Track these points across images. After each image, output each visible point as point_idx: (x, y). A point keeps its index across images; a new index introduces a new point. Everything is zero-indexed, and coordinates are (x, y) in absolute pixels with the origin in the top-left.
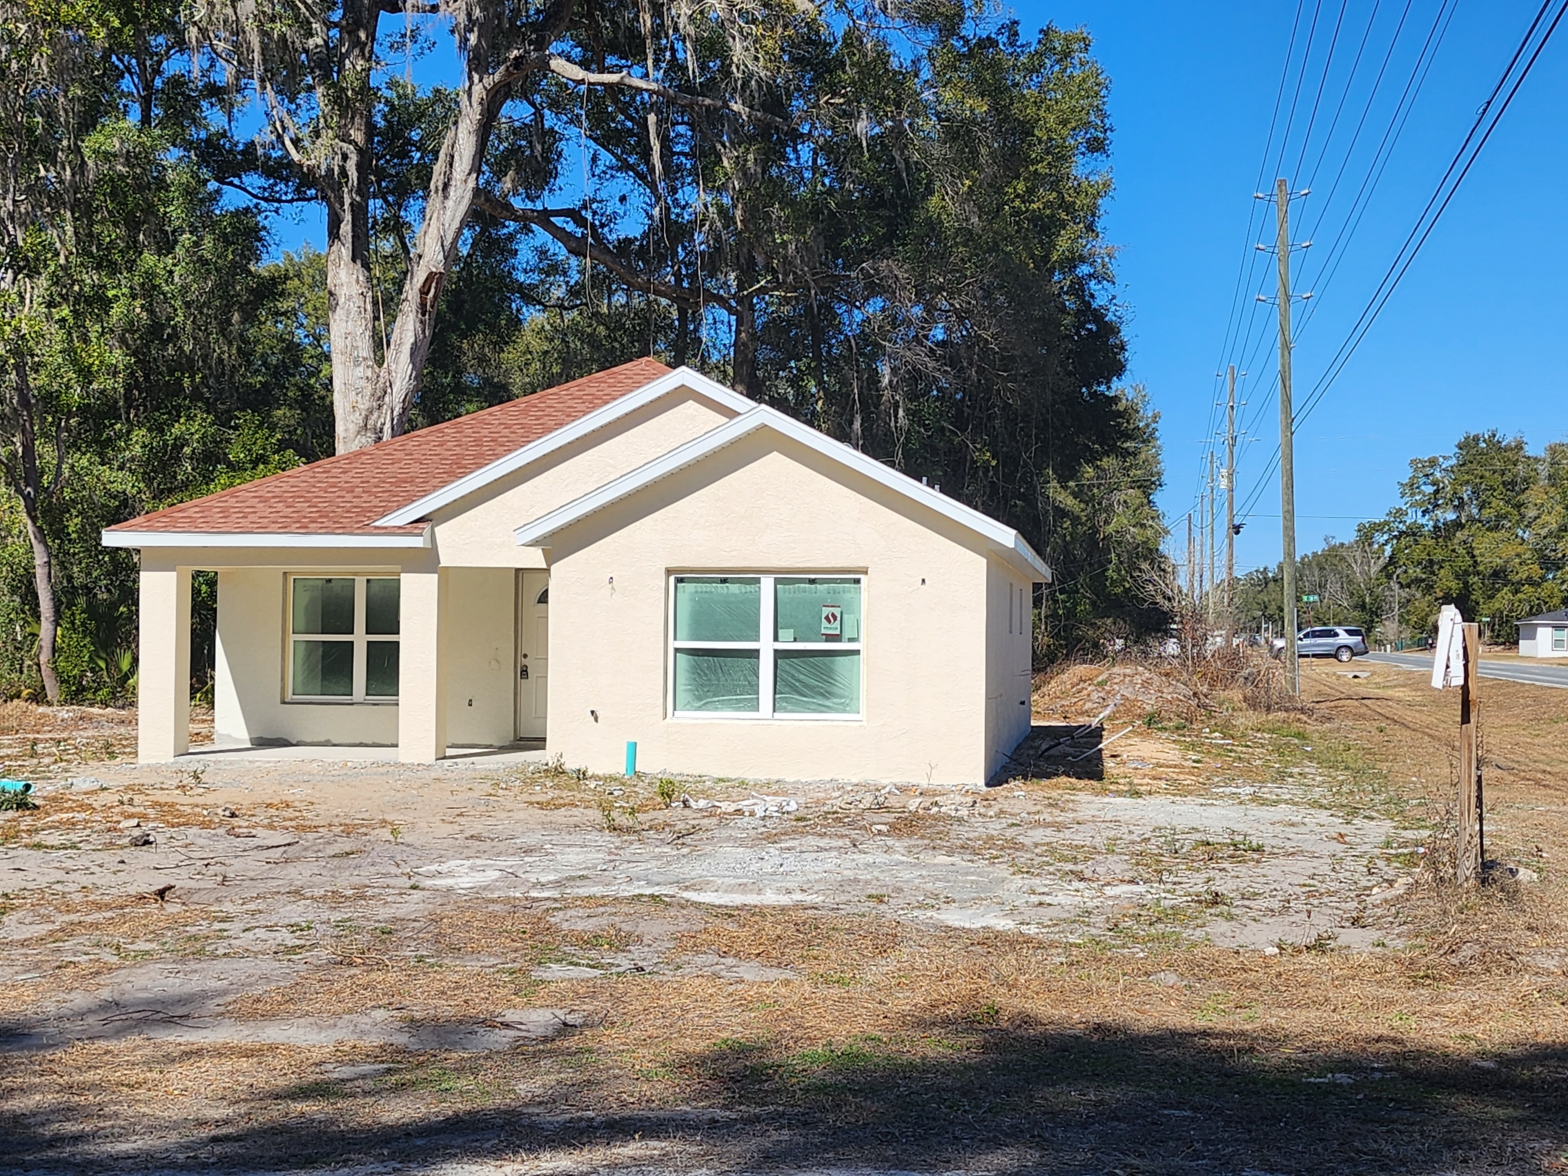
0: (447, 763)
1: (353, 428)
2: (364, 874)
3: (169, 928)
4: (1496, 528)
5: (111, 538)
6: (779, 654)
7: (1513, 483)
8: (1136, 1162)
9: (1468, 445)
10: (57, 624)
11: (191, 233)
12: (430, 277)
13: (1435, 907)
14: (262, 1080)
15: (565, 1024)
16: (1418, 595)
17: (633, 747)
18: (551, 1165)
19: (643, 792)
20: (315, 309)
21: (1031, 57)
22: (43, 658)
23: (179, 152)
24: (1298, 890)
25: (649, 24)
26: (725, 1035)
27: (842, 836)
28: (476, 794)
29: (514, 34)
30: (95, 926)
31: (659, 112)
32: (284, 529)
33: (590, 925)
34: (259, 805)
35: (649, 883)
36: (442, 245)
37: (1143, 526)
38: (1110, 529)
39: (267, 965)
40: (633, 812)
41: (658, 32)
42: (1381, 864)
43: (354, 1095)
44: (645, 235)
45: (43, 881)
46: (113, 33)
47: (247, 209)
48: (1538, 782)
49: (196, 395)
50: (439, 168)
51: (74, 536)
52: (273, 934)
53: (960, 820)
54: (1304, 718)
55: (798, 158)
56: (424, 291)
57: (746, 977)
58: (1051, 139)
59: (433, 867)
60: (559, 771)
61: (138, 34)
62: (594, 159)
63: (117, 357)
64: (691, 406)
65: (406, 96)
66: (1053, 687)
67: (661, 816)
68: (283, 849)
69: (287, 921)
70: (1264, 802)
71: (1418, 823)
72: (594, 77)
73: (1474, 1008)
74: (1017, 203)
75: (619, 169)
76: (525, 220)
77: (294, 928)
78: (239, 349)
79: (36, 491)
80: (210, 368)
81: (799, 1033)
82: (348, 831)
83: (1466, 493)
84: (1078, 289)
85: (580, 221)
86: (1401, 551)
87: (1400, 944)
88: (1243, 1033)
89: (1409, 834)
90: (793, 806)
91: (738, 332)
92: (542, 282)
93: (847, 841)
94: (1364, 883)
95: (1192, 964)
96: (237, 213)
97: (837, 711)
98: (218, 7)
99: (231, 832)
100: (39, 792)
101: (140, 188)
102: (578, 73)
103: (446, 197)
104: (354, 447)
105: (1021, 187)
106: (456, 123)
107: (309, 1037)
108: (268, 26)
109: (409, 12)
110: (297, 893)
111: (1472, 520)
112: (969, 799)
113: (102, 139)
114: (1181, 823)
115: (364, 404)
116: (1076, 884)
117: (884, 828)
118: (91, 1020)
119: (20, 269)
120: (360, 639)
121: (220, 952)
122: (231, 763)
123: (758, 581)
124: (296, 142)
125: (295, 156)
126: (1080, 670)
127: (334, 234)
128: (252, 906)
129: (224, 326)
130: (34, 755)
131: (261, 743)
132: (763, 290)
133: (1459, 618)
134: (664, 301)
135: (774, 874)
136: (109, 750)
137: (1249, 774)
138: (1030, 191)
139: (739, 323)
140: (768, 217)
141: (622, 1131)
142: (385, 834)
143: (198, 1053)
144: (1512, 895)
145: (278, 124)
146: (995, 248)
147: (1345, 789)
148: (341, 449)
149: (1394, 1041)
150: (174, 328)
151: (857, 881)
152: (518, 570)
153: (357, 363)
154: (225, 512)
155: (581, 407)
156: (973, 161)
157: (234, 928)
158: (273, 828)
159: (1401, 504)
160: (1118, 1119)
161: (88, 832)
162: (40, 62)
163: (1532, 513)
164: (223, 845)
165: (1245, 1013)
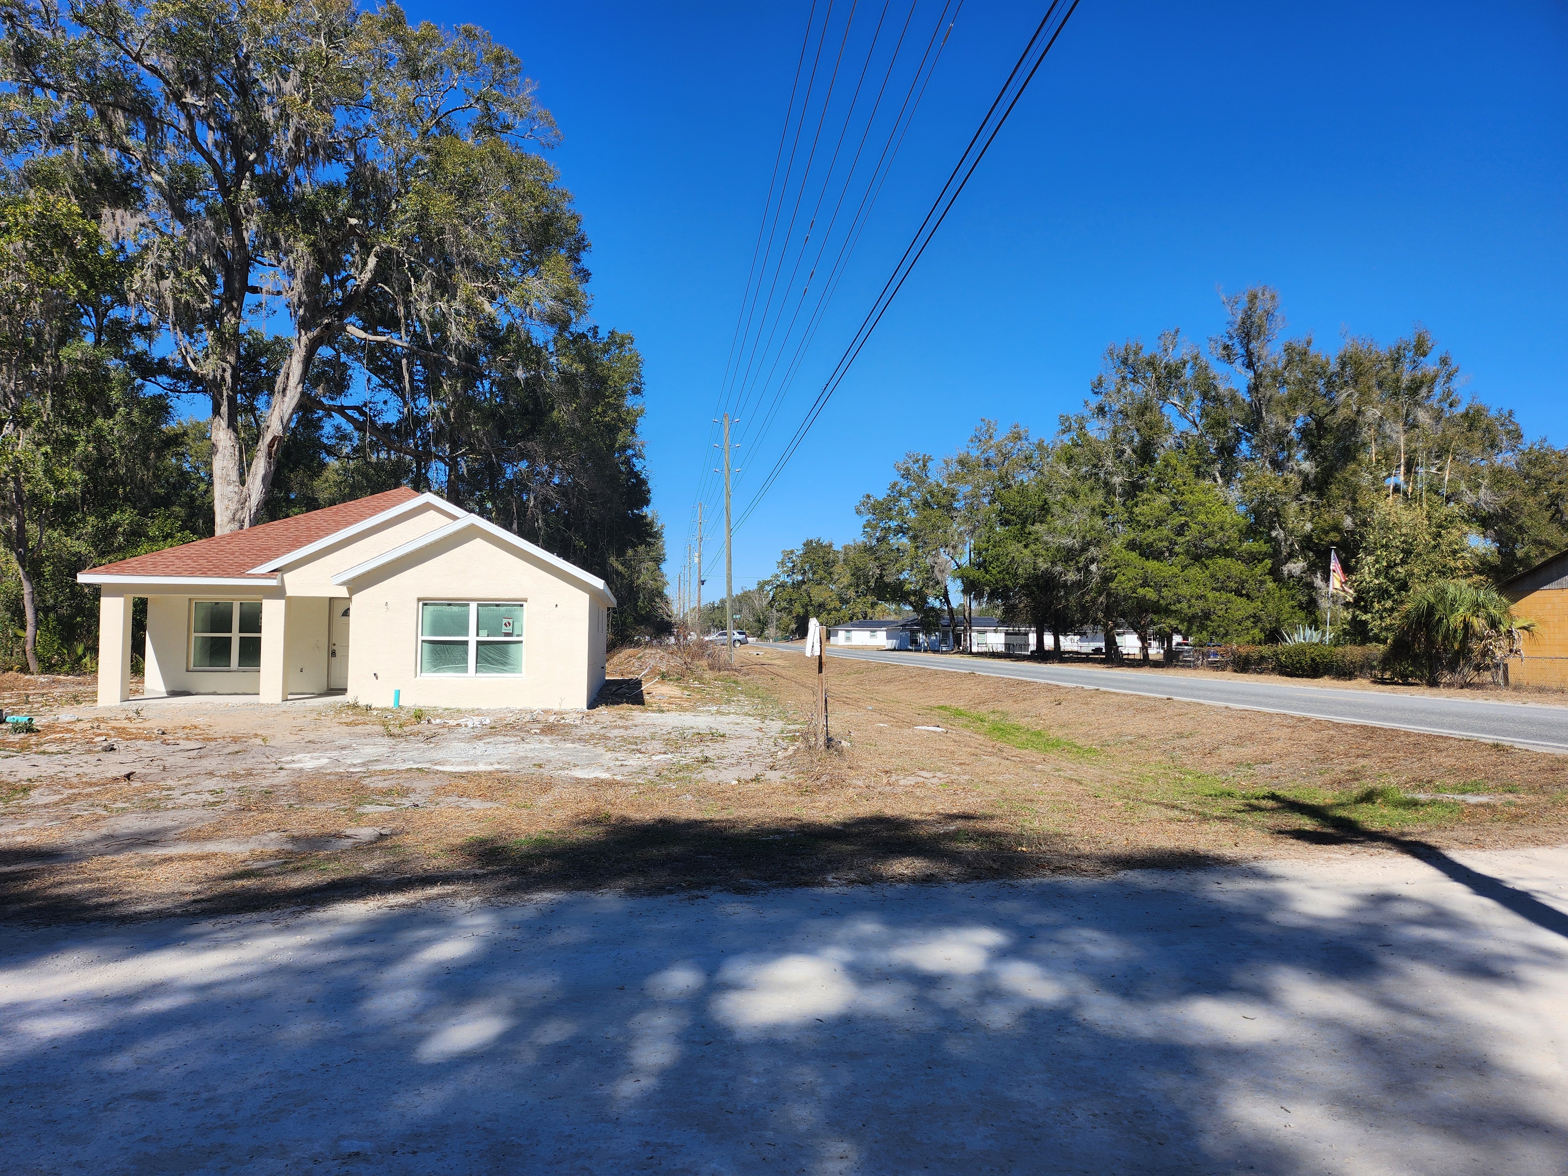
0: (289, 703)
1: (226, 519)
2: (249, 763)
3: (136, 795)
4: (820, 584)
5: (83, 578)
6: (479, 643)
7: (828, 563)
8: (691, 879)
9: (808, 544)
10: (37, 628)
11: (126, 407)
12: (274, 438)
13: (807, 759)
14: (211, 871)
15: (381, 834)
16: (785, 615)
17: (398, 693)
18: (394, 901)
19: (404, 716)
20: (196, 452)
21: (605, 345)
22: (28, 648)
23: (117, 361)
24: (744, 754)
25: (402, 312)
26: (471, 835)
27: (516, 736)
28: (308, 719)
29: (326, 311)
30: (89, 795)
31: (408, 359)
32: (192, 574)
33: (386, 784)
34: (178, 728)
35: (415, 762)
36: (282, 422)
37: (656, 580)
38: (640, 581)
39: (200, 812)
40: (401, 726)
41: (408, 315)
42: (780, 741)
43: (270, 875)
44: (399, 422)
45: (51, 772)
46: (81, 292)
47: (160, 396)
48: (844, 702)
49: (126, 499)
50: (280, 380)
51: (47, 577)
52: (200, 796)
53: (576, 726)
54: (736, 674)
55: (483, 387)
56: (270, 446)
57: (474, 807)
58: (615, 386)
59: (289, 758)
60: (355, 706)
61: (97, 295)
62: (369, 380)
63: (77, 475)
64: (432, 513)
65: (258, 339)
66: (615, 660)
67: (416, 728)
68: (197, 751)
69: (207, 789)
70: (723, 714)
71: (795, 722)
72: (371, 337)
73: (830, 804)
74: (598, 417)
75: (383, 387)
76: (329, 411)
77: (213, 792)
78: (154, 473)
79: (25, 551)
80: (135, 484)
81: (510, 832)
82: (235, 740)
83: (807, 567)
84: (628, 462)
85: (362, 413)
86: (777, 594)
87: (793, 777)
88: (728, 820)
89: (792, 727)
90: (488, 721)
91: (450, 475)
92: (338, 444)
93: (519, 738)
94: (773, 750)
95: (699, 790)
96: (154, 398)
97: (510, 672)
98: (148, 283)
99: (164, 742)
100: (38, 722)
101: (97, 381)
102: (362, 334)
103: (284, 395)
104: (227, 531)
105: (600, 410)
106: (291, 356)
107: (233, 848)
108: (178, 296)
109: (264, 294)
110: (211, 774)
111: (809, 580)
112: (580, 716)
113: (70, 351)
114: (687, 724)
115: (233, 506)
116: (638, 755)
117: (538, 731)
118: (98, 845)
119: (19, 423)
120: (235, 636)
121: (170, 806)
122: (156, 705)
123: (468, 605)
124: (194, 360)
125: (194, 368)
126: (629, 651)
127: (216, 411)
128: (185, 782)
129: (145, 460)
130: (27, 702)
131: (173, 694)
132: (463, 454)
133: (818, 624)
134: (408, 457)
135: (482, 755)
136: (76, 700)
137: (714, 701)
138: (604, 412)
139: (450, 471)
140: (468, 416)
141: (428, 883)
142: (259, 741)
143: (170, 859)
144: (841, 753)
145: (183, 350)
146: (587, 439)
147: (759, 707)
148: (218, 532)
149: (797, 819)
150: (114, 460)
151: (527, 757)
152: (331, 599)
153: (229, 484)
154: (155, 564)
155: (369, 512)
156: (576, 395)
157: (176, 793)
158: (190, 740)
159: (778, 572)
160: (677, 861)
161: (74, 744)
162: (35, 306)
163: (836, 577)
164: (160, 750)
165: (727, 811)
